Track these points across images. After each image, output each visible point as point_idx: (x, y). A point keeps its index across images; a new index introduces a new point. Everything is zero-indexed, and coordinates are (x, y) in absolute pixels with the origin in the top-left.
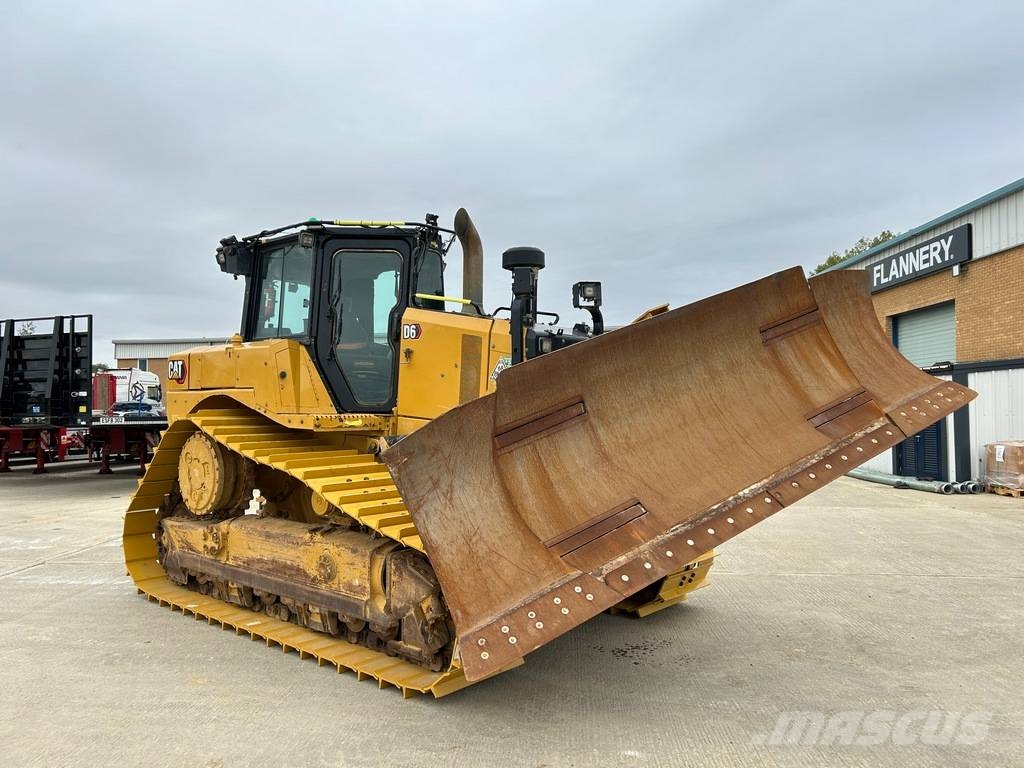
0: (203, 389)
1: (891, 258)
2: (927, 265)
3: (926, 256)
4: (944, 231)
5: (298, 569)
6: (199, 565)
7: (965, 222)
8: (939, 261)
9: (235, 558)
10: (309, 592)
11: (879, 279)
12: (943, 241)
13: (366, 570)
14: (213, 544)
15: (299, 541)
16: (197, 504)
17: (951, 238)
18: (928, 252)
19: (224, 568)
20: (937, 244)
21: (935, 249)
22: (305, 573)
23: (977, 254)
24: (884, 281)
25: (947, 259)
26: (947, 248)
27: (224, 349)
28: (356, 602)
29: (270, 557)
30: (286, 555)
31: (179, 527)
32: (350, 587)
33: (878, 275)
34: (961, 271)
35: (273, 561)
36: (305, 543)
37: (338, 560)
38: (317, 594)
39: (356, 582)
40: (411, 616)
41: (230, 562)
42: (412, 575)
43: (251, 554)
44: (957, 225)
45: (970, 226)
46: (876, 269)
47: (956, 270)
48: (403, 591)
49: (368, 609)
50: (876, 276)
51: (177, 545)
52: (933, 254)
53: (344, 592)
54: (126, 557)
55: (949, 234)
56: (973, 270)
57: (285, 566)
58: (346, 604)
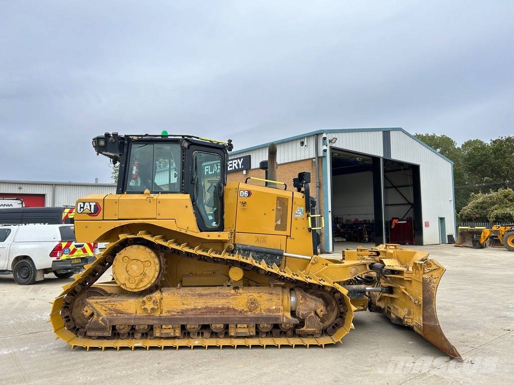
0: (119, 220)
1: (215, 164)
2: (231, 169)
3: (231, 165)
4: (238, 156)
5: (228, 309)
6: (132, 321)
7: (248, 154)
8: (237, 168)
9: (169, 312)
10: (238, 318)
11: (208, 172)
12: (238, 160)
13: (280, 301)
14: (152, 306)
15: (229, 294)
16: (137, 284)
17: (242, 159)
18: (232, 163)
19: (160, 319)
20: (236, 161)
21: (235, 163)
22: (234, 309)
23: (252, 167)
24: (210, 173)
25: (240, 167)
26: (240, 163)
27: (146, 198)
28: (275, 316)
29: (204, 306)
30: (219, 303)
31: (106, 302)
32: (269, 310)
33: (207, 170)
34: (246, 173)
35: (206, 308)
36: (233, 295)
37: (259, 299)
38: (246, 318)
39: (274, 307)
40: (312, 316)
41: (164, 314)
42: (312, 299)
43: (185, 307)
44: (245, 155)
45: (250, 156)
46: (206, 167)
47: (244, 172)
48: (307, 306)
49: (284, 318)
50: (206, 170)
51: (103, 314)
52: (234, 165)
53: (264, 314)
54: (54, 327)
55: (242, 158)
56: (251, 173)
57: (218, 308)
58: (267, 319)
